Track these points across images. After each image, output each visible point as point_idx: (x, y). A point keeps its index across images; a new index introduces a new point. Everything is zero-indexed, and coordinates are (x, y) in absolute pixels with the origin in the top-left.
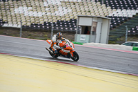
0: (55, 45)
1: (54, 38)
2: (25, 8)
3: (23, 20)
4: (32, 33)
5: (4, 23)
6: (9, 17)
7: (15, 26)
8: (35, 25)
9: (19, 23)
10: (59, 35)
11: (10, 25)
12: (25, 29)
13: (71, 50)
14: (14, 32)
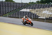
0: (25, 20)
1: (24, 17)
2: (47, 11)
3: (46, 16)
4: (49, 21)
5: (39, 17)
6: (41, 15)
7: (43, 18)
8: (51, 17)
9: (44, 17)
10: (26, 16)
11: (41, 18)
12: (47, 19)
13: (30, 22)
14: (43, 20)
